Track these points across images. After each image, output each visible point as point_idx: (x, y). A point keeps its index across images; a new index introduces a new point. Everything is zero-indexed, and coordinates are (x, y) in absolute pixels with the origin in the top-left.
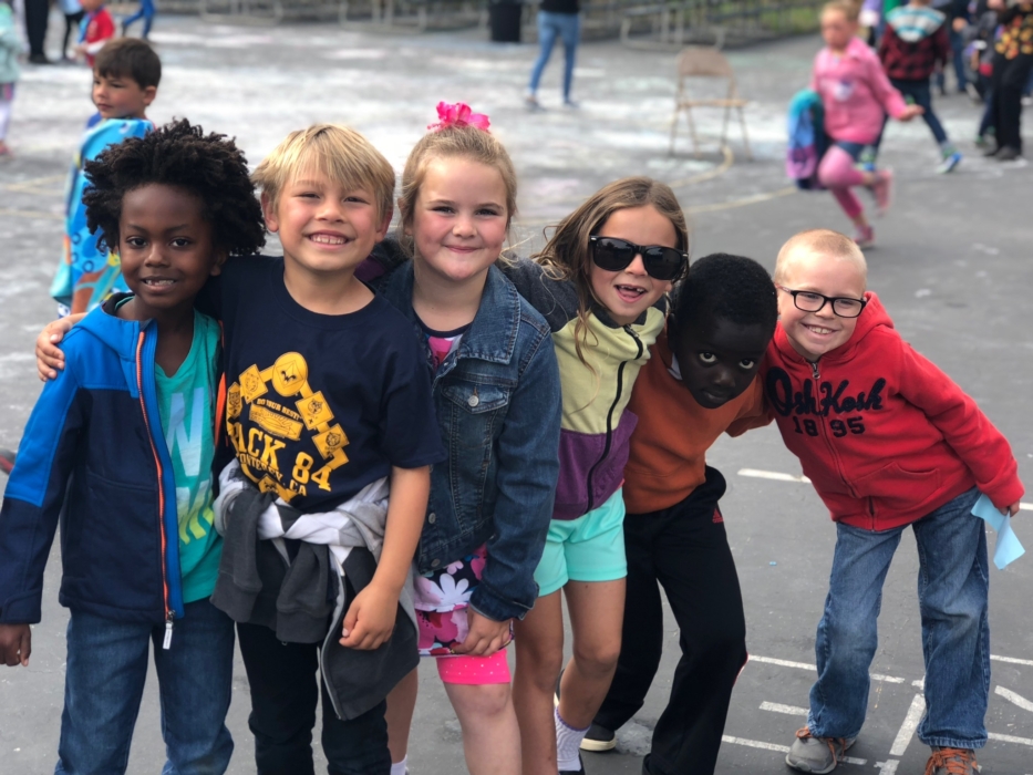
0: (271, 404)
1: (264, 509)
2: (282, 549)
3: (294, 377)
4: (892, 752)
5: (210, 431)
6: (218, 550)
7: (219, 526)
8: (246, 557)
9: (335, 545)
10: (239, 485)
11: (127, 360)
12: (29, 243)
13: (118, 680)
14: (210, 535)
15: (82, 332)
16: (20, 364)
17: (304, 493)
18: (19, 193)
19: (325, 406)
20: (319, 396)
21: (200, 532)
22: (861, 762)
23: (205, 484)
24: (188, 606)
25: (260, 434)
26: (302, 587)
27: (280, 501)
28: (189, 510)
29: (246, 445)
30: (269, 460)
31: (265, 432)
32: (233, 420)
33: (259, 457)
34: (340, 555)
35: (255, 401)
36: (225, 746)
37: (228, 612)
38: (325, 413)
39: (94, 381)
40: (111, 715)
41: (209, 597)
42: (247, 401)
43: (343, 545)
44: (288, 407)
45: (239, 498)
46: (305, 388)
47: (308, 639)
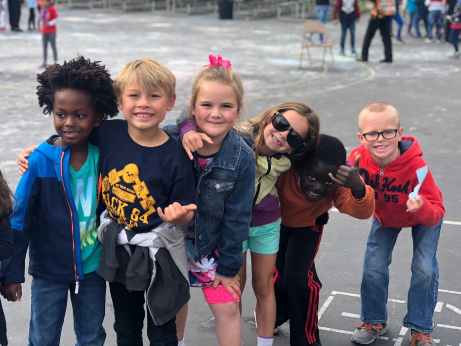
0: (122, 186)
1: (119, 232)
2: (128, 249)
3: (132, 175)
4: (400, 334)
5: (96, 196)
6: (99, 249)
7: (100, 239)
8: (112, 253)
9: (151, 247)
10: (108, 221)
11: (56, 164)
12: (14, 112)
13: (55, 307)
14: (95, 243)
15: (37, 152)
16: (10, 166)
17: (137, 226)
18: (10, 89)
19: (145, 188)
20: (143, 184)
21: (91, 242)
22: (386, 338)
23: (93, 220)
24: (85, 275)
25: (117, 200)
26: (136, 266)
27: (126, 228)
28: (86, 232)
29: (111, 204)
30: (120, 211)
31: (119, 199)
32: (105, 193)
33: (116, 210)
34: (154, 251)
35: (115, 185)
36: (103, 335)
37: (104, 277)
38: (146, 191)
39: (42, 174)
40: (52, 323)
41: (96, 271)
42: (111, 185)
43: (155, 247)
44: (129, 188)
45: (108, 226)
46: (137, 180)
47: (140, 290)
